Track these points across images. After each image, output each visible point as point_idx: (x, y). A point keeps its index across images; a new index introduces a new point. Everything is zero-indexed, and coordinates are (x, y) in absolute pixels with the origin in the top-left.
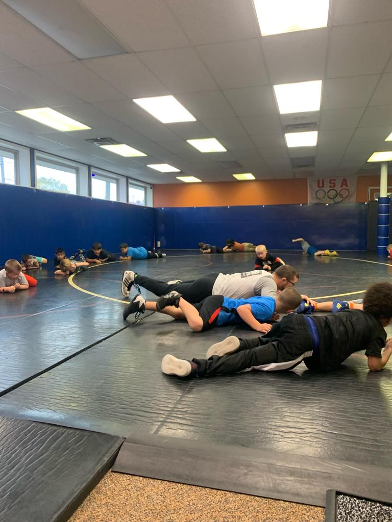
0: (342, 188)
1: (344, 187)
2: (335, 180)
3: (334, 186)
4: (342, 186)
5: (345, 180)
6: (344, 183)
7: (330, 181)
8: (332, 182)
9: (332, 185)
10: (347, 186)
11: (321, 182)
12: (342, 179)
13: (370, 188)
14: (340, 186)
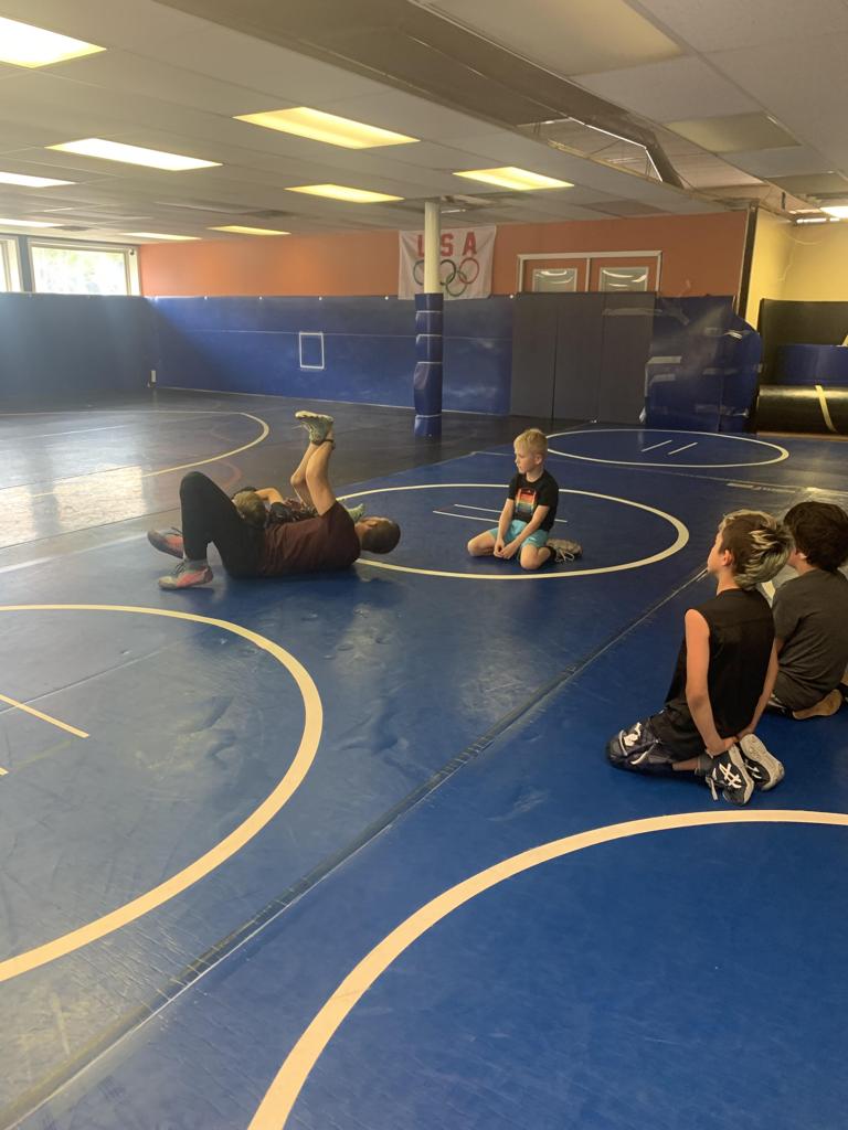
0: (464, 258)
1: (469, 254)
2: (451, 237)
3: (450, 253)
4: (464, 253)
5: (471, 237)
6: (470, 244)
8: (447, 241)
9: (447, 250)
10: (474, 252)
12: (465, 235)
13: (523, 257)
14: (462, 252)
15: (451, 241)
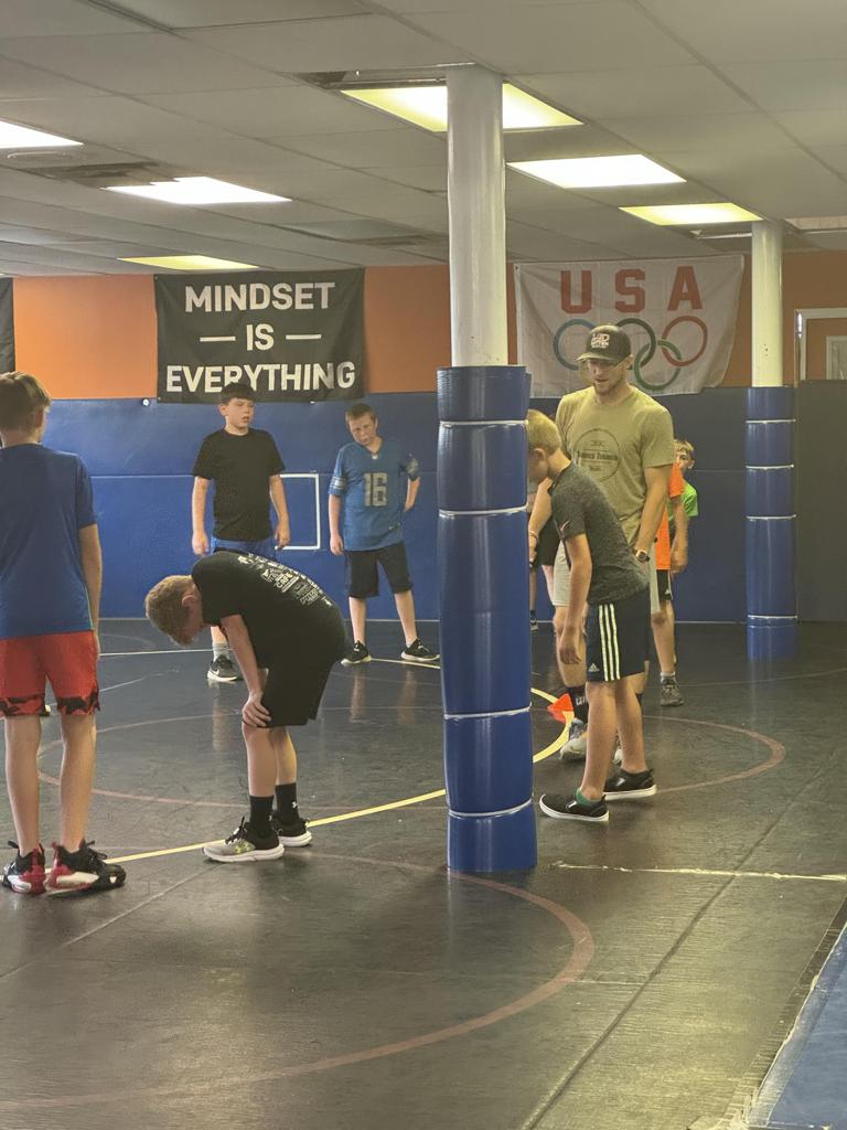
0: (673, 315)
1: (685, 307)
3: (639, 307)
6: (685, 289)
7: (620, 277)
8: (630, 282)
9: (630, 300)
10: (697, 305)
11: (576, 282)
12: (673, 272)
13: (806, 316)
14: (665, 306)
15: (640, 284)
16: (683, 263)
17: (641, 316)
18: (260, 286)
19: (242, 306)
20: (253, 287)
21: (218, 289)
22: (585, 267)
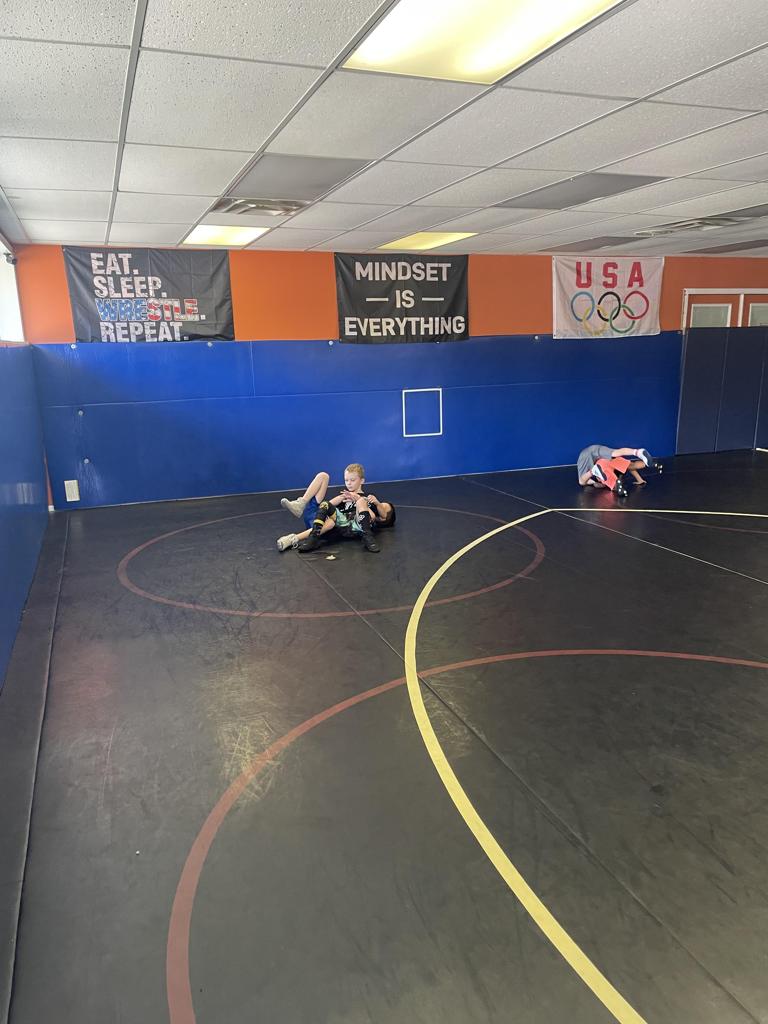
0: (631, 290)
2: (615, 266)
3: (613, 285)
4: (630, 285)
5: (637, 267)
6: (636, 275)
7: (606, 267)
8: (610, 270)
9: (610, 281)
10: (641, 285)
11: (584, 269)
12: (631, 265)
13: (689, 291)
14: (627, 285)
15: (615, 271)
16: (637, 260)
17: (614, 290)
18: (404, 264)
19: (393, 277)
20: (400, 264)
21: (377, 264)
22: (589, 260)
